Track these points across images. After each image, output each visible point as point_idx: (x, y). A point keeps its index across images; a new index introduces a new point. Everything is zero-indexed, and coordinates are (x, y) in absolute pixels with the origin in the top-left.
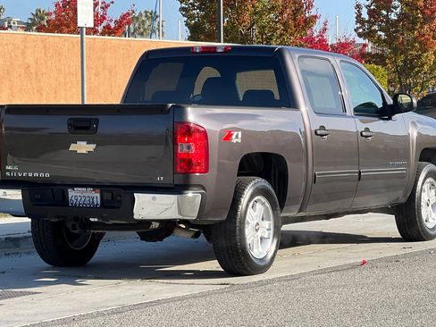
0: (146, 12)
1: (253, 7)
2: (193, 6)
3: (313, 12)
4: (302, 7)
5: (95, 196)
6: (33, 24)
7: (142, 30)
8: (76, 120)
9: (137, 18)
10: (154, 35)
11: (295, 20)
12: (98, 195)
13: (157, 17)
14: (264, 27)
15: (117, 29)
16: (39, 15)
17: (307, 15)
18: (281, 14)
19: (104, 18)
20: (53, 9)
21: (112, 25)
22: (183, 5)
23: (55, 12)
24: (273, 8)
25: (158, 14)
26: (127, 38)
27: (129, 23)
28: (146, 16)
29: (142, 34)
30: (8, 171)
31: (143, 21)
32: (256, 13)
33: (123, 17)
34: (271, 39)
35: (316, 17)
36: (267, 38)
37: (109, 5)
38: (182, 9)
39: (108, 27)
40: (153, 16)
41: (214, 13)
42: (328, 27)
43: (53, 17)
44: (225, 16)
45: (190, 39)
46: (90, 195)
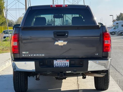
5: (66, 63)
8: (57, 32)
12: (68, 62)
30: (24, 54)
46: (64, 62)
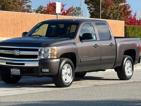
0: (77, 7)
1: (111, 7)
2: (92, 7)
3: (130, 9)
4: (127, 8)
6: (39, 11)
7: (75, 13)
9: (74, 9)
10: (79, 15)
11: (124, 12)
13: (80, 9)
14: (114, 14)
15: (67, 13)
16: (41, 7)
17: (128, 11)
18: (120, 10)
19: (63, 10)
20: (46, 6)
21: (66, 12)
22: (88, 6)
23: (47, 7)
24: (117, 8)
25: (81, 8)
26: (70, 16)
27: (71, 11)
28: (77, 9)
29: (75, 15)
31: (76, 10)
32: (112, 10)
33: (69, 9)
34: (116, 18)
35: (131, 11)
36: (115, 18)
37: (64, 5)
38: (88, 8)
39: (64, 12)
40: (79, 9)
41: (98, 9)
42: (137, 14)
43: (46, 8)
44: (102, 10)
45: (90, 17)
